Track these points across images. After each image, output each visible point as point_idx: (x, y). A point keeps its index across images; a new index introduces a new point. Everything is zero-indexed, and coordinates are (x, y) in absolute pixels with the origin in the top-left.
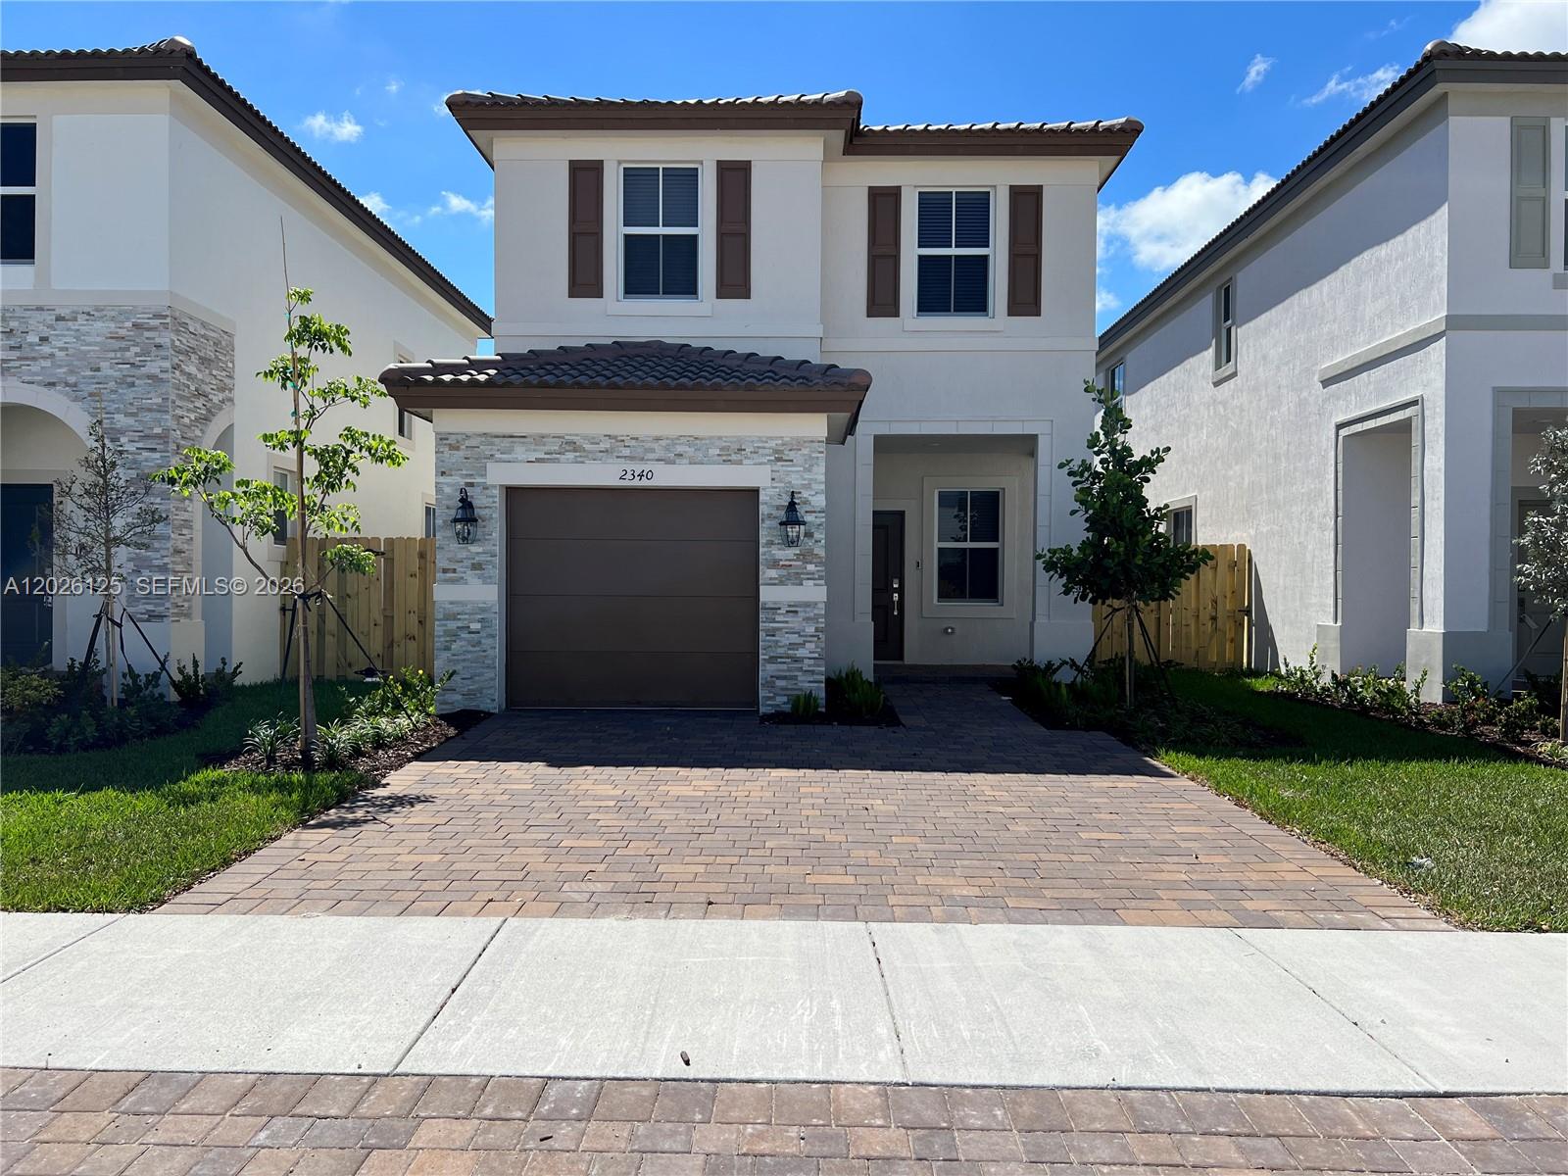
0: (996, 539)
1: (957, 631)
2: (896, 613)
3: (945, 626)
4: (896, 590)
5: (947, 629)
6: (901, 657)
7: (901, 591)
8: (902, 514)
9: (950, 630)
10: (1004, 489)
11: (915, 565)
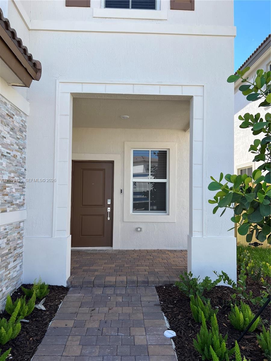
0: (165, 178)
1: (143, 230)
2: (109, 219)
3: (137, 227)
4: (109, 206)
5: (137, 229)
6: (112, 246)
7: (112, 206)
8: (112, 162)
9: (139, 229)
10: (169, 149)
11: (120, 191)
